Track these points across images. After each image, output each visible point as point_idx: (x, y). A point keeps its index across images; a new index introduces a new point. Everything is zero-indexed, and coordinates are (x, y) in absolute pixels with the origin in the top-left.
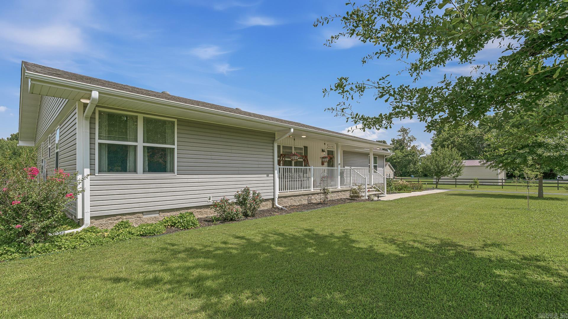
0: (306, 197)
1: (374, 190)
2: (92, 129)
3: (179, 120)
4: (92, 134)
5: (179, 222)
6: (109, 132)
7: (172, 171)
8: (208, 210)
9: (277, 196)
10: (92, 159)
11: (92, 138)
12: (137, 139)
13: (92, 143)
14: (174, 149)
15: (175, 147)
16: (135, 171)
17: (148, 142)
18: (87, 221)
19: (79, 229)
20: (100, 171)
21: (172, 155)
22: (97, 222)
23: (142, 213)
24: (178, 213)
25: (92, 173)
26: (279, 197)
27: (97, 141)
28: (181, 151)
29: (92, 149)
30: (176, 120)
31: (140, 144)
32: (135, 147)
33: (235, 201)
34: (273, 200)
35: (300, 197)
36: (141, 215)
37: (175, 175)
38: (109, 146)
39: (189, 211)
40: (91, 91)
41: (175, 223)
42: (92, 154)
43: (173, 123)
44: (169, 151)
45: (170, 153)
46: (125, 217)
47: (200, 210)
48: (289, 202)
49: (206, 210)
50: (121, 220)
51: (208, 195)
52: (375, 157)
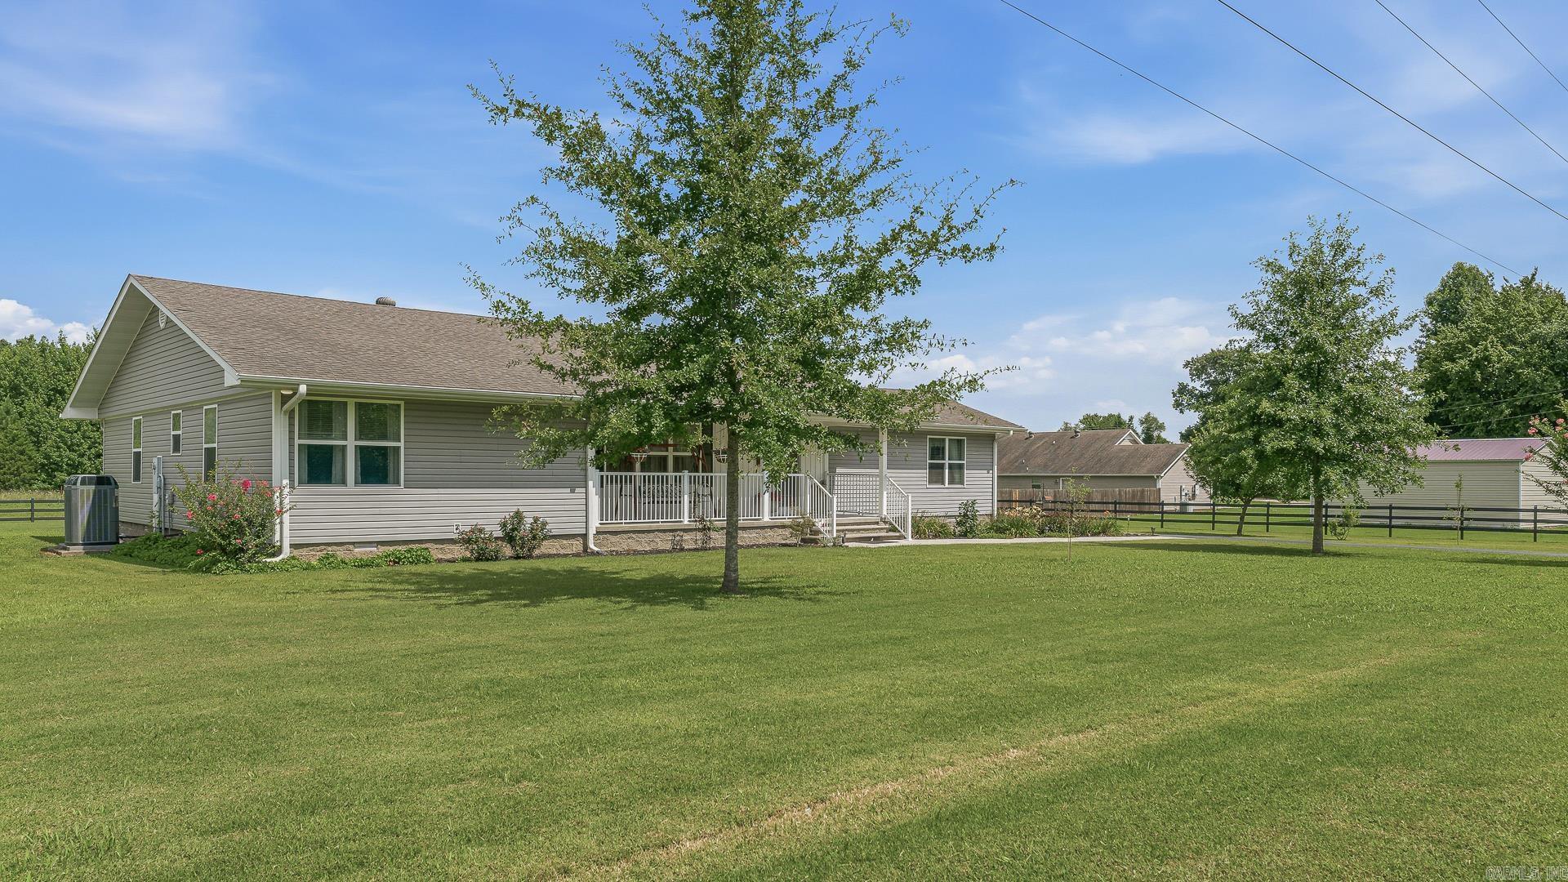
0: (669, 536)
1: (882, 529)
2: (291, 425)
3: (408, 402)
4: (291, 432)
5: (405, 557)
6: (310, 428)
7: (397, 482)
8: (456, 547)
9: (592, 532)
10: (291, 466)
11: (291, 439)
12: (346, 435)
13: (291, 445)
14: (399, 447)
15: (402, 444)
16: (344, 482)
17: (361, 439)
18: (286, 552)
19: (277, 559)
20: (300, 483)
21: (396, 458)
22: (296, 553)
23: (353, 543)
24: (403, 548)
25: (292, 487)
26: (598, 533)
27: (297, 442)
28: (410, 451)
29: (291, 452)
30: (402, 403)
31: (351, 443)
32: (344, 447)
33: (500, 534)
34: (585, 536)
35: (651, 535)
36: (351, 547)
37: (401, 488)
38: (309, 446)
39: (423, 546)
40: (298, 385)
41: (400, 559)
42: (291, 459)
43: (399, 406)
44: (392, 451)
45: (394, 455)
46: (330, 549)
47: (442, 546)
48: (622, 543)
49: (452, 547)
50: (325, 552)
51: (455, 523)
52: (958, 440)
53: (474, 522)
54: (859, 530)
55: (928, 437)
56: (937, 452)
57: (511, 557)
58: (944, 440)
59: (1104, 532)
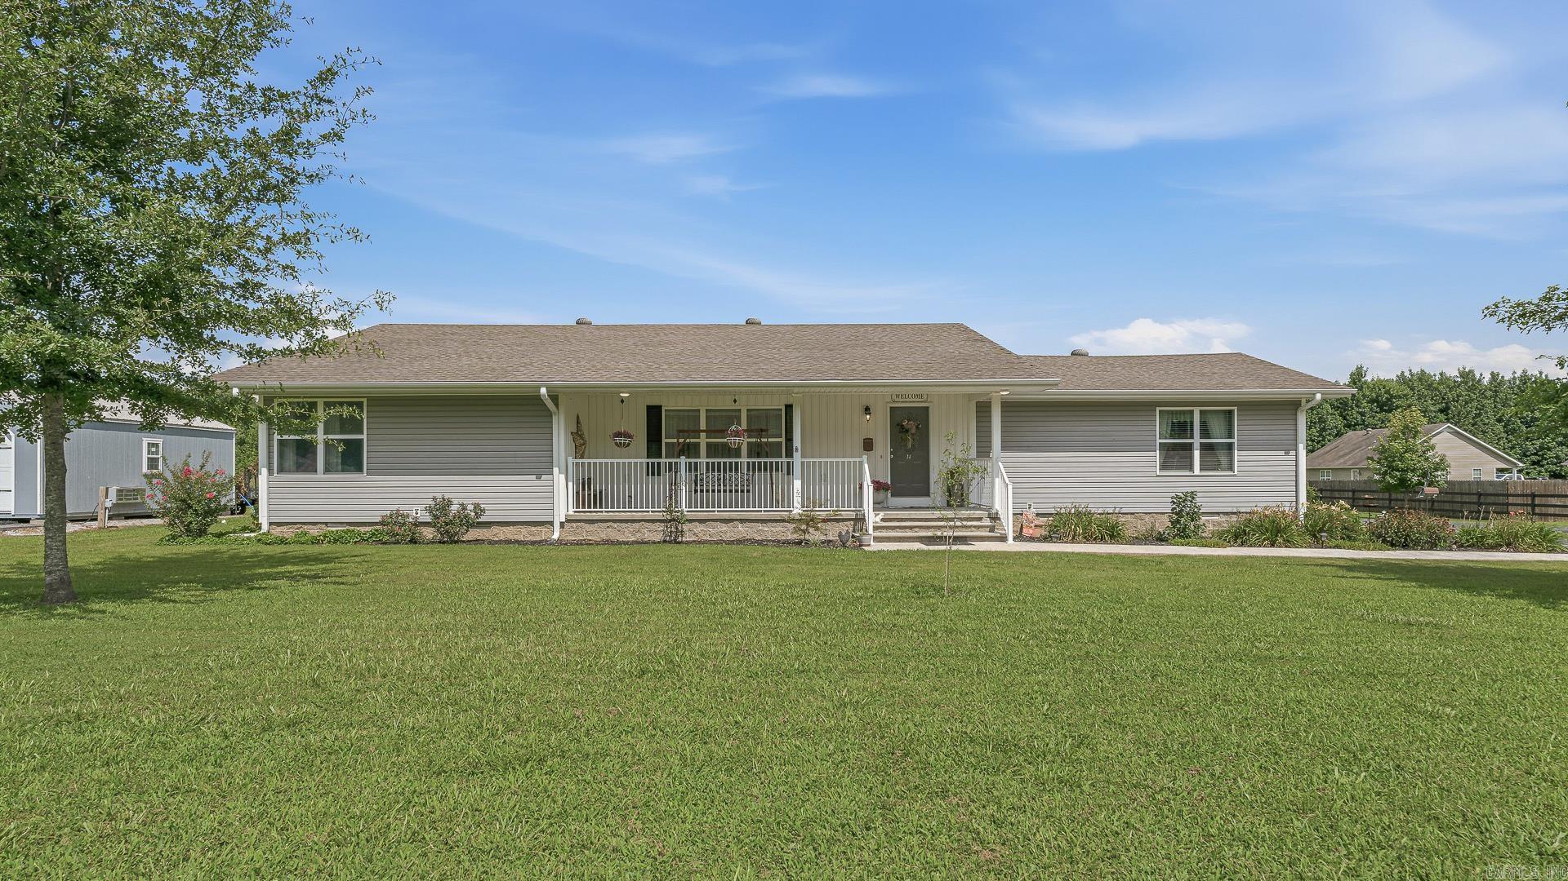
0: (661, 527)
7: (362, 470)
9: (559, 519)
10: (271, 458)
11: (271, 435)
13: (271, 440)
14: (364, 440)
15: (364, 437)
16: (314, 470)
18: (265, 527)
19: (254, 534)
20: (279, 471)
21: (362, 449)
22: (279, 530)
23: (326, 523)
25: (271, 474)
26: (569, 521)
27: (276, 437)
28: (369, 444)
29: (271, 446)
30: (365, 400)
31: (320, 437)
34: (547, 524)
35: (637, 525)
36: (323, 526)
37: (364, 476)
42: (271, 452)
43: (362, 403)
44: (360, 443)
45: (361, 447)
46: (306, 527)
52: (1225, 411)
53: (395, 507)
54: (911, 528)
55: (1158, 409)
56: (1181, 428)
57: (433, 542)
58: (1192, 412)
59: (1508, 545)
